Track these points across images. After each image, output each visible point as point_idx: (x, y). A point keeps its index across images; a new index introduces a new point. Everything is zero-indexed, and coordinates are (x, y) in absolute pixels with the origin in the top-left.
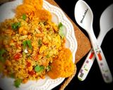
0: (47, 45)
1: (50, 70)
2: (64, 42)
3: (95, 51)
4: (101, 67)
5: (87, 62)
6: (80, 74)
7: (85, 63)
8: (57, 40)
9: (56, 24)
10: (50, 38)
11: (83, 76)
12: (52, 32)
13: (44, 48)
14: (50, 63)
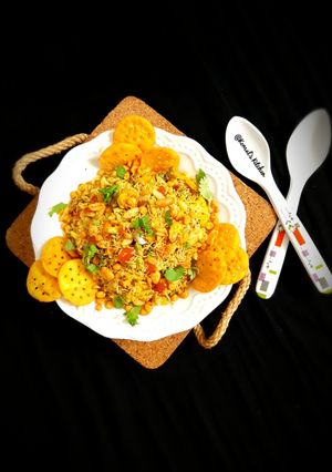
0: (182, 220)
1: (197, 276)
2: (215, 210)
3: (286, 227)
4: (305, 260)
5: (273, 254)
6: (259, 284)
7: (268, 258)
8: (199, 208)
9: (191, 174)
10: (184, 205)
11: (268, 287)
12: (186, 192)
13: (177, 228)
14: (193, 262)
